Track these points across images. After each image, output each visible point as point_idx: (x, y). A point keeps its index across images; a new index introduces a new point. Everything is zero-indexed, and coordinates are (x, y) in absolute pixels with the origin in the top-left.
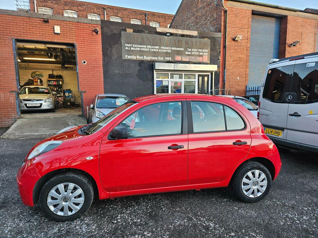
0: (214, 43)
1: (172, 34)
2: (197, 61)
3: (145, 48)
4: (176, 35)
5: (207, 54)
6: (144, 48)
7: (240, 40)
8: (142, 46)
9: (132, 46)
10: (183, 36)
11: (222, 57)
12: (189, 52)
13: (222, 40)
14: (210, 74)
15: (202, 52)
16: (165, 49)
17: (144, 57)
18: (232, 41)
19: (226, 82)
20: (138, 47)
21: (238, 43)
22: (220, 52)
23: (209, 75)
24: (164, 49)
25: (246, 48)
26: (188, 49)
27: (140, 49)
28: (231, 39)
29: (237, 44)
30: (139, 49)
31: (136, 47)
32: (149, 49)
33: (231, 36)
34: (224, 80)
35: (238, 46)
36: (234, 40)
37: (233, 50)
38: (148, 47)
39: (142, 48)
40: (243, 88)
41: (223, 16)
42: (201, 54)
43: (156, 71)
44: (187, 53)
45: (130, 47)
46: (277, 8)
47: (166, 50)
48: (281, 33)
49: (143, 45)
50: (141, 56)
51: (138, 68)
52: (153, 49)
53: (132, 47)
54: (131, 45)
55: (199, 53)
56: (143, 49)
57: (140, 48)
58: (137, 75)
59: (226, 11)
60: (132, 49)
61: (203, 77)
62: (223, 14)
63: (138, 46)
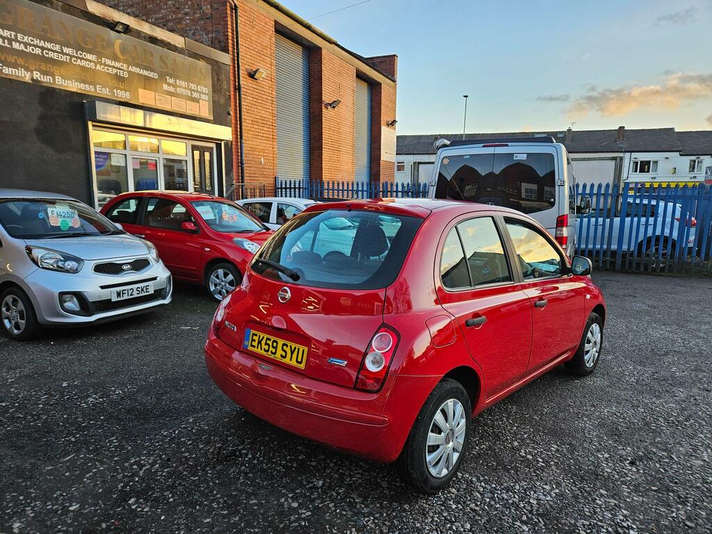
0: (217, 75)
1: (127, 29)
2: (189, 112)
3: (59, 53)
4: (138, 34)
5: (206, 97)
6: (54, 51)
7: (261, 79)
8: (48, 45)
9: (16, 36)
10: (153, 40)
11: (233, 110)
12: (169, 84)
13: (232, 71)
14: (213, 145)
15: (197, 91)
16: (113, 67)
17: (54, 79)
18: (248, 77)
19: (245, 168)
20: (36, 46)
21: (257, 84)
22: (230, 96)
23: (212, 148)
24: (109, 66)
25: (271, 98)
26: (168, 78)
27: (42, 53)
28: (246, 73)
29: (256, 87)
30: (38, 51)
31: (31, 45)
32: (68, 57)
33: (247, 67)
34: (242, 164)
35: (258, 91)
36: (252, 75)
37: (251, 99)
38: (66, 50)
39: (49, 50)
40: (271, 181)
41: (229, 16)
42: (195, 95)
43: (93, 126)
44: (165, 87)
45: (7, 38)
46: (308, 27)
47: (115, 71)
48: (312, 79)
49: (51, 41)
50: (44, 73)
51: (37, 110)
52: (81, 59)
53: (16, 40)
54: (13, 33)
55: (192, 94)
56: (51, 55)
57: (43, 48)
58: (38, 132)
59: (235, 5)
60: (16, 46)
61: (202, 150)
62: (229, 12)
63: (36, 42)
